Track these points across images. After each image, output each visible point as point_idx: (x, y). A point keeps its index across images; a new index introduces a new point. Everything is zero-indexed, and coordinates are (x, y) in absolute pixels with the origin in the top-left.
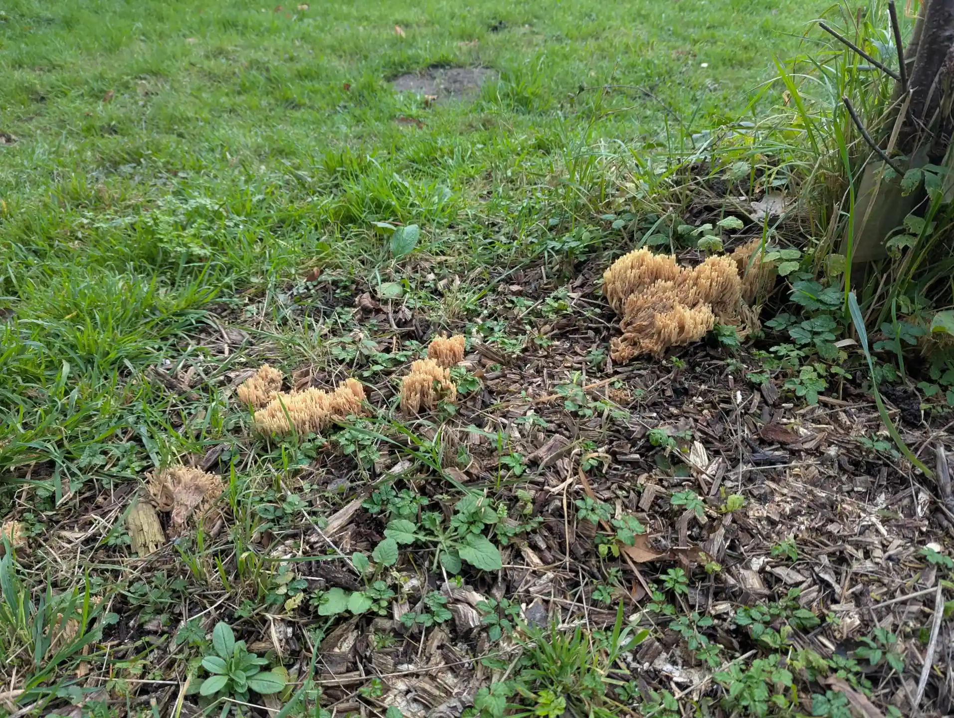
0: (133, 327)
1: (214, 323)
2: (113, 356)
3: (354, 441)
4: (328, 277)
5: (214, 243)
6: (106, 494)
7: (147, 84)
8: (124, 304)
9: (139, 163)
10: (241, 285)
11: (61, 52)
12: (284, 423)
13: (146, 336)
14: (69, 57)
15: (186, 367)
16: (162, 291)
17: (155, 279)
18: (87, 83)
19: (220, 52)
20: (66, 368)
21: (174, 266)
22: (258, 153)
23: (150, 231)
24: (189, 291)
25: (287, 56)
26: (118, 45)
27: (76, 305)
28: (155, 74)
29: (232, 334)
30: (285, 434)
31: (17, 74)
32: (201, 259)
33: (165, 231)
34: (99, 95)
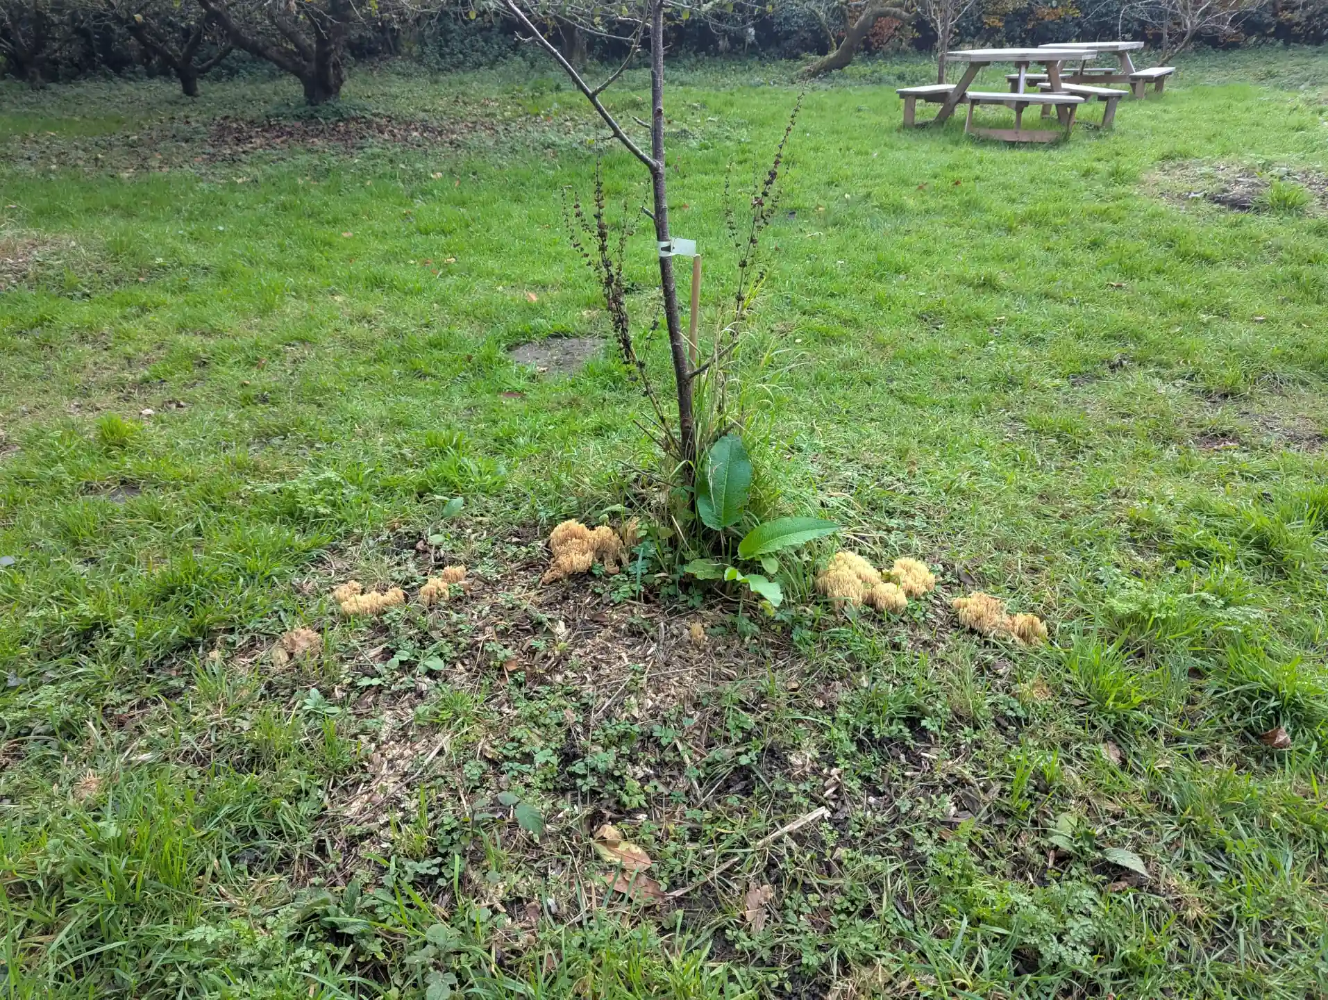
0: (279, 559)
1: (327, 557)
2: (267, 574)
3: (390, 618)
4: (403, 530)
5: (334, 504)
6: (262, 643)
7: (296, 351)
8: (274, 544)
9: (286, 437)
10: (348, 533)
11: (220, 316)
12: (356, 609)
13: (286, 564)
14: (228, 321)
15: (308, 582)
16: (297, 537)
17: (293, 531)
18: (243, 350)
19: (364, 317)
20: (241, 580)
21: (306, 519)
22: (381, 424)
23: (292, 495)
24: (314, 536)
25: (424, 322)
26: (271, 308)
27: (245, 544)
28: (303, 341)
29: (337, 563)
30: (356, 615)
31: (182, 338)
32: (324, 515)
33: (302, 496)
34: (254, 363)
